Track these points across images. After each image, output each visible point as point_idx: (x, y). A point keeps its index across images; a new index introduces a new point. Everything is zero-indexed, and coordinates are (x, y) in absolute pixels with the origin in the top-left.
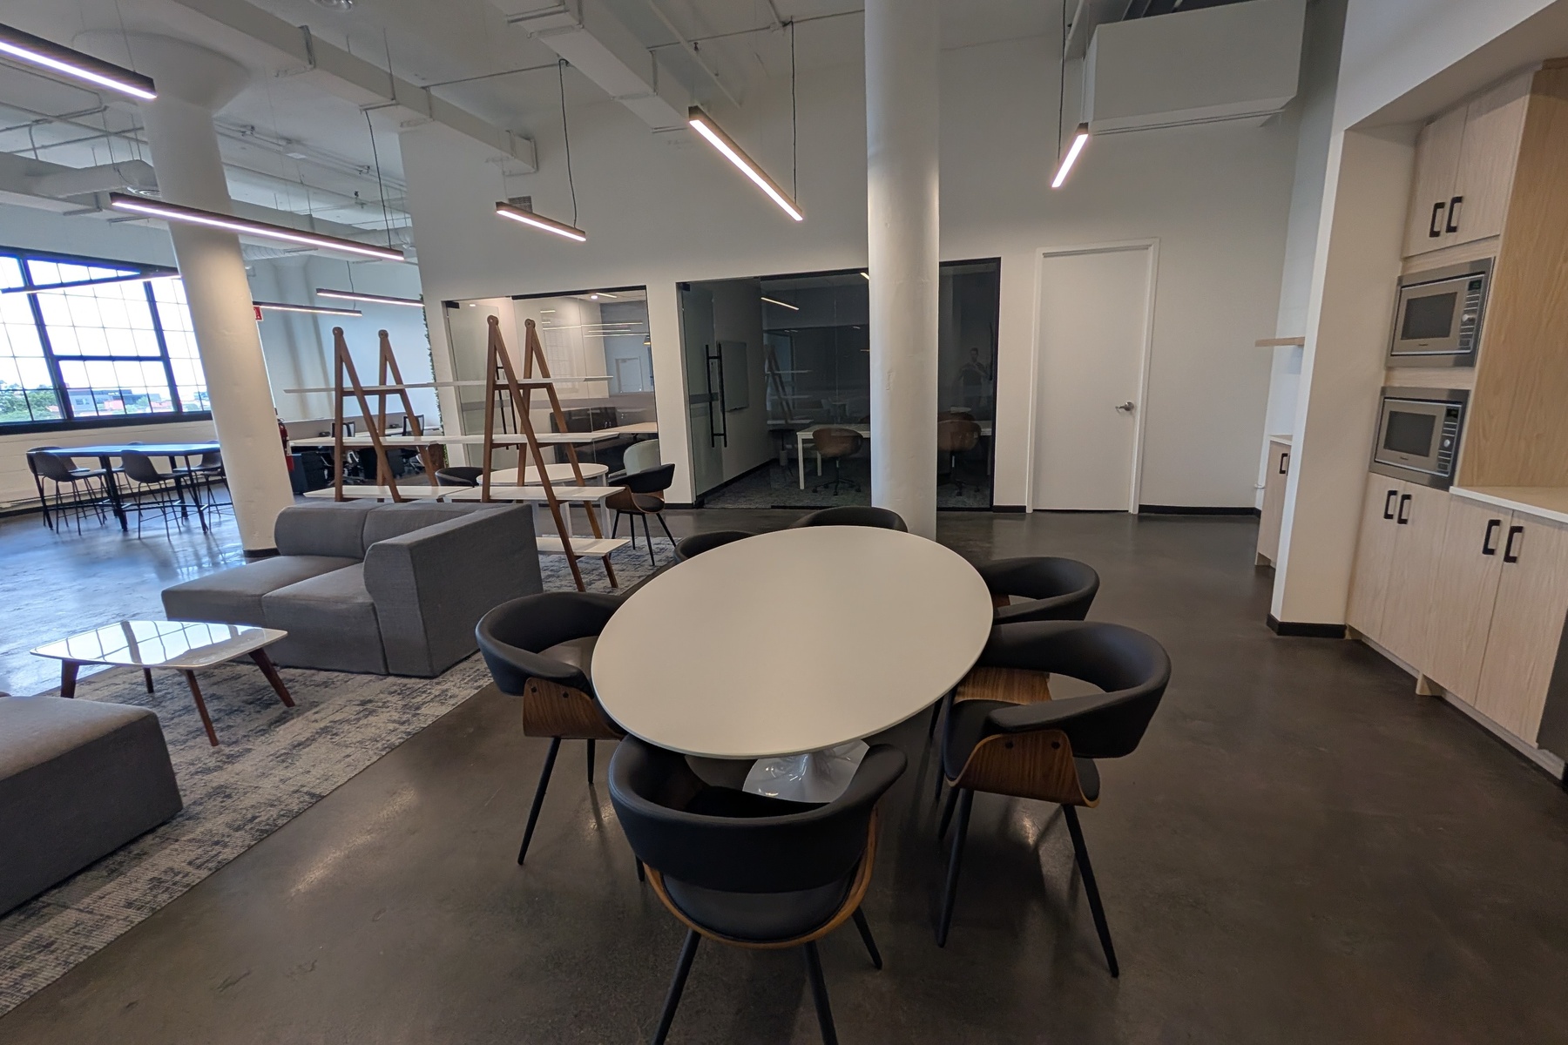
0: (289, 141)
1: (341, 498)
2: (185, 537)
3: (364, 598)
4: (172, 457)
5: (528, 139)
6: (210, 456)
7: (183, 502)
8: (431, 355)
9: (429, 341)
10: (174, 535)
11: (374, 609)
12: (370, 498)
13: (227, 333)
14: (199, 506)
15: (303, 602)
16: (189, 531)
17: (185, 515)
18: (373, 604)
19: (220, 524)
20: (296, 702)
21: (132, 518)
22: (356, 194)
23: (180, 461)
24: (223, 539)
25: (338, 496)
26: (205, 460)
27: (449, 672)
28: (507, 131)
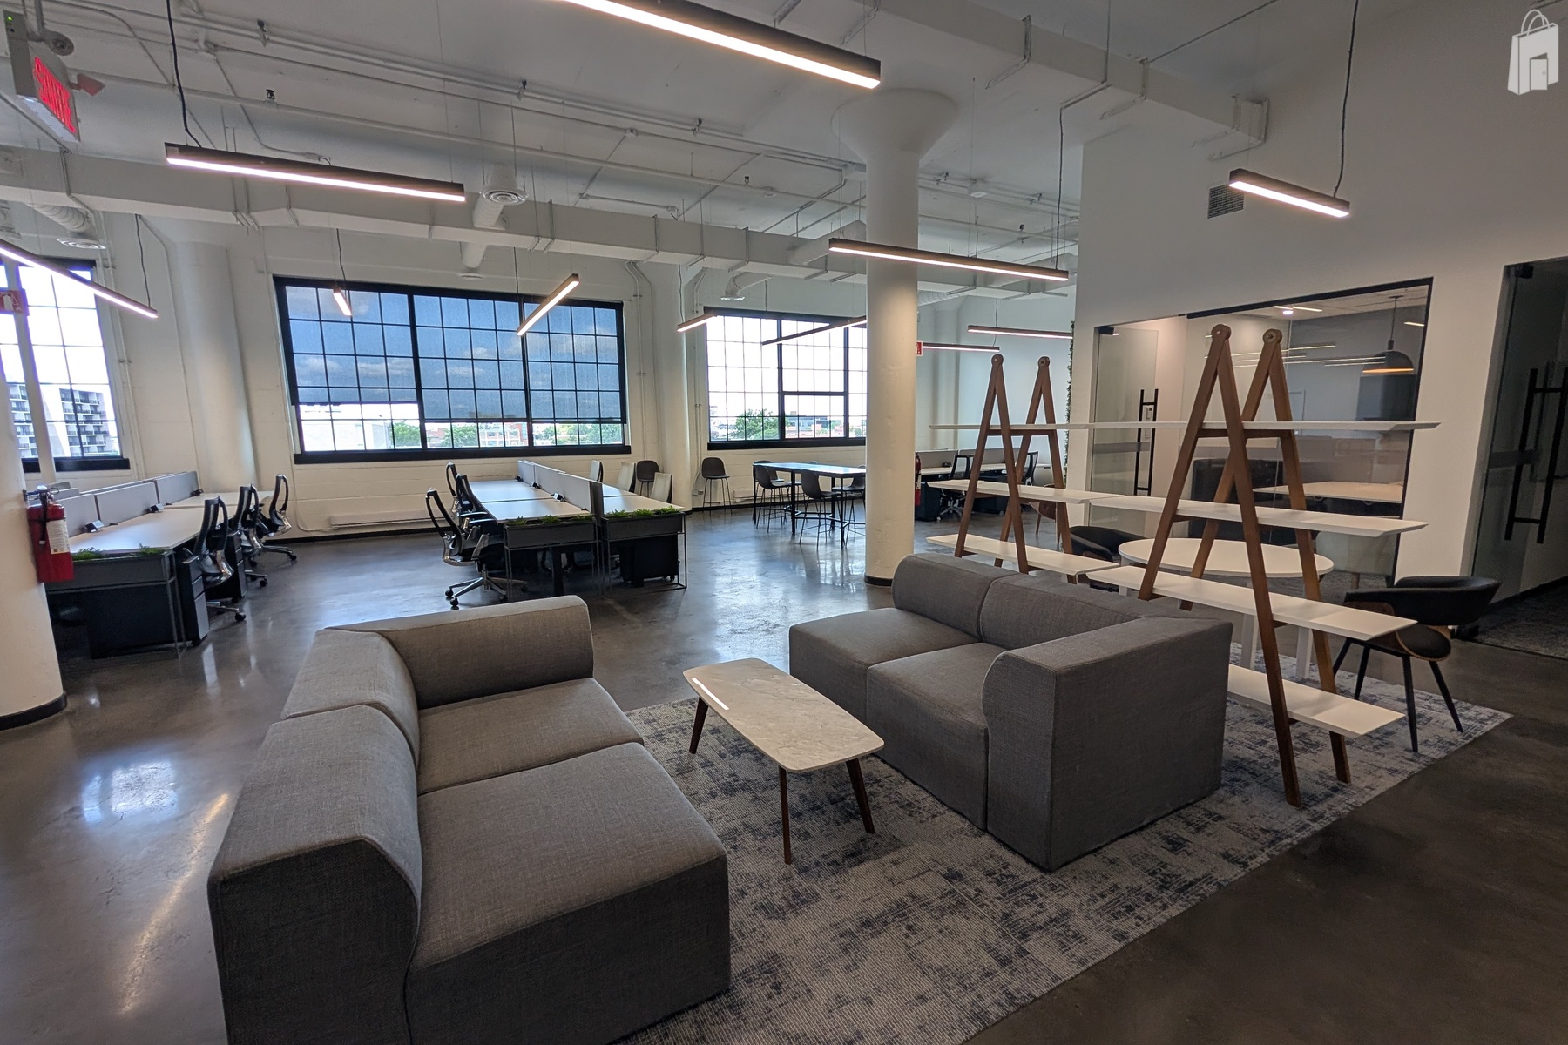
0: (974, 181)
1: (961, 551)
2: (829, 548)
3: (975, 718)
4: (833, 476)
5: (1260, 102)
6: (859, 479)
7: (833, 516)
8: (1070, 388)
9: (1071, 373)
10: (821, 545)
11: (987, 737)
12: (987, 555)
13: (891, 368)
14: (842, 522)
15: (905, 692)
16: (832, 543)
17: (833, 526)
18: (986, 731)
19: (854, 539)
20: (877, 828)
21: (799, 522)
22: (1021, 227)
23: (838, 481)
24: (853, 558)
25: (959, 549)
26: (854, 483)
27: (1069, 866)
28: (1234, 97)
